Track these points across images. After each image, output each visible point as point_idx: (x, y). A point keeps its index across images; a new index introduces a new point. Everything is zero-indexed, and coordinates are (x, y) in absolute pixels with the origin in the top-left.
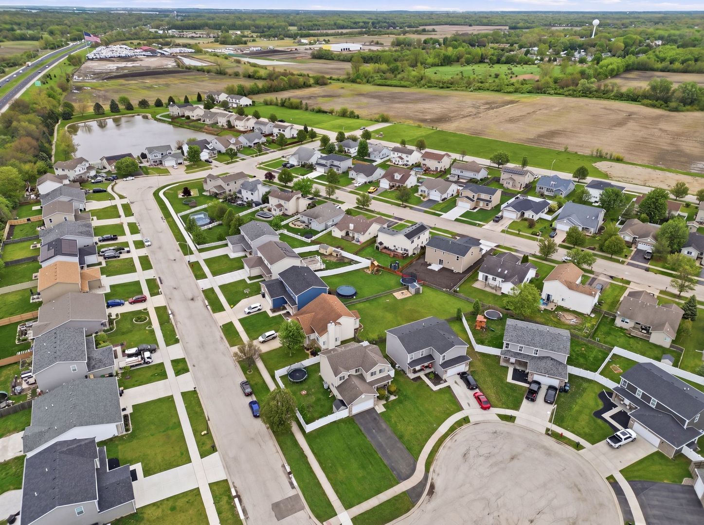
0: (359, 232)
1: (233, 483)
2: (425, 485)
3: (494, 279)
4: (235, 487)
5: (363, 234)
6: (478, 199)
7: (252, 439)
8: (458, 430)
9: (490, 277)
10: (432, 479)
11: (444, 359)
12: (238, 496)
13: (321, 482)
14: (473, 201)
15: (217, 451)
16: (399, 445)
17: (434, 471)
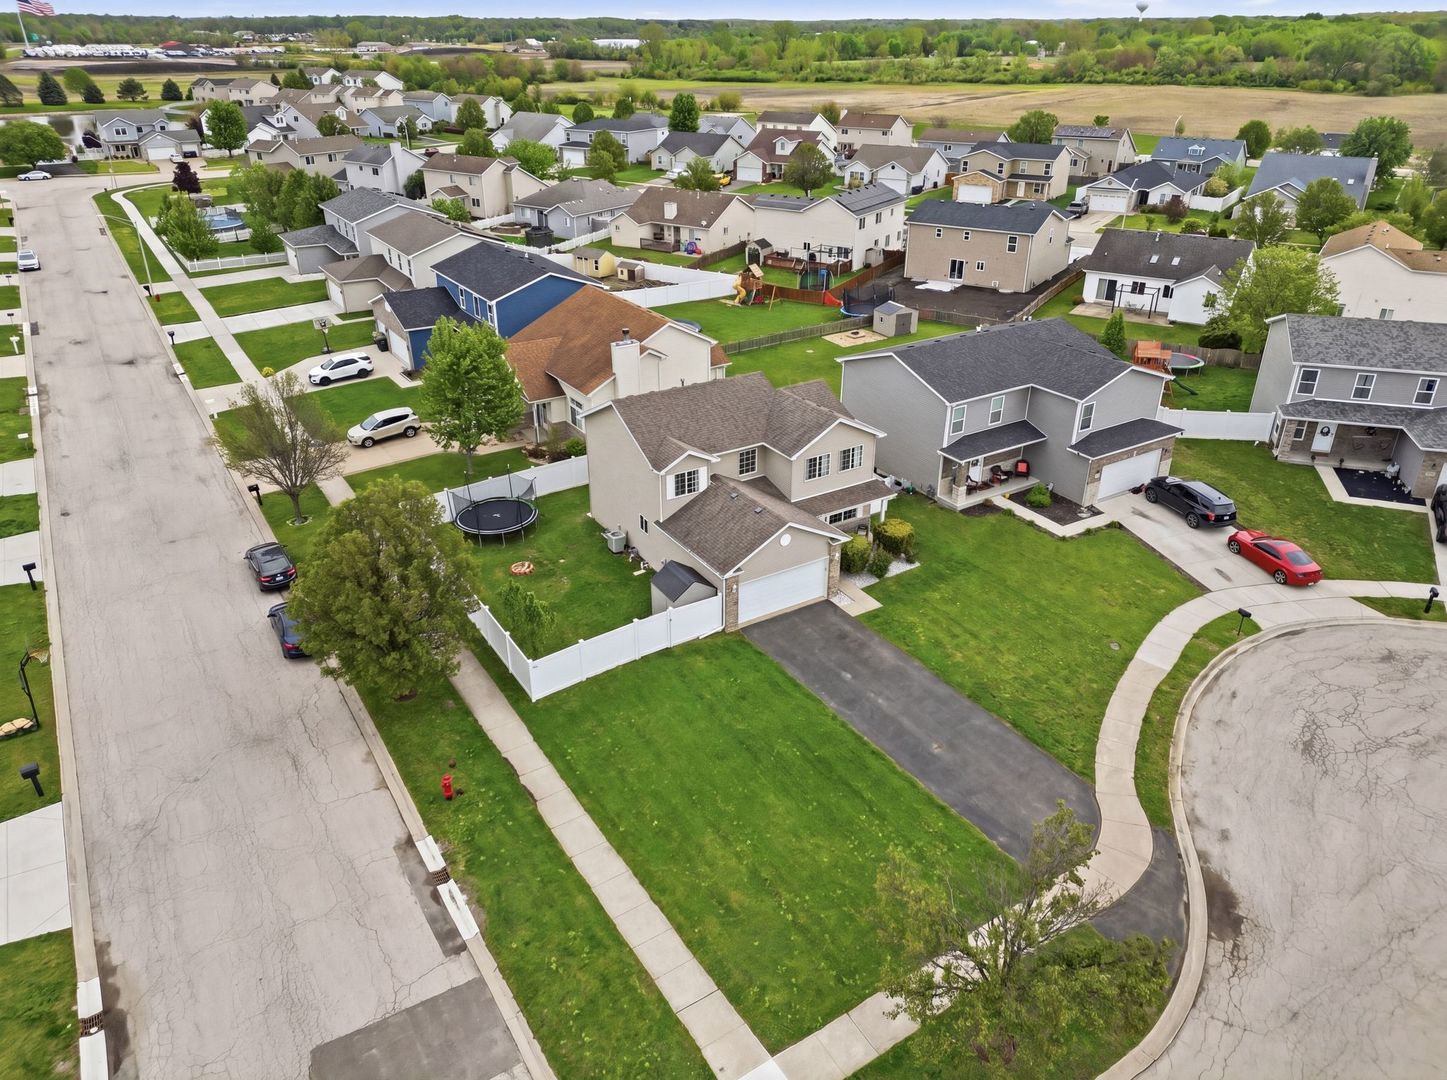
0: (694, 222)
1: (101, 949)
2: (1181, 880)
3: (1139, 289)
4: (106, 971)
5: (708, 226)
6: (1012, 176)
7: (259, 741)
8: (1221, 660)
9: (1125, 281)
10: (1203, 856)
11: (1085, 425)
12: (112, 1022)
13: (613, 908)
14: (1000, 179)
15: (57, 798)
16: (980, 720)
17: (1194, 821)
